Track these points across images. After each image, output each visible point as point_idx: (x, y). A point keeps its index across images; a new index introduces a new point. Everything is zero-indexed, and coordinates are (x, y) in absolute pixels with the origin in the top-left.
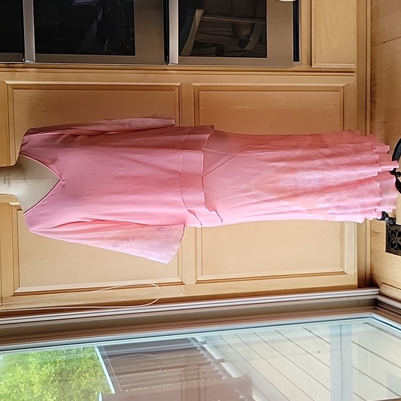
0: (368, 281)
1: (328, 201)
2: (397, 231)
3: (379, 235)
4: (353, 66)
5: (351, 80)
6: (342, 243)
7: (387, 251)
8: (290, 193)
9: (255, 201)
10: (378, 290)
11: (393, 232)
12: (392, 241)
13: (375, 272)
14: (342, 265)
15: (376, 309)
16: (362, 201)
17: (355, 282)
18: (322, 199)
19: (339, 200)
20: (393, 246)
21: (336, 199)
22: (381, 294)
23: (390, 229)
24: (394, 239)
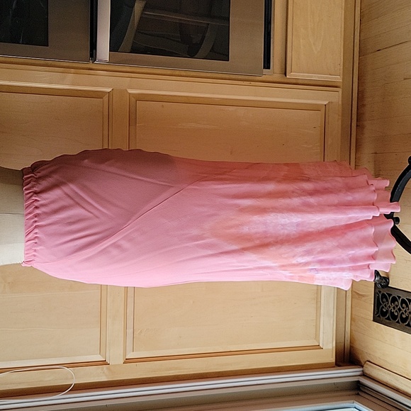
0: (347, 356)
1: (308, 253)
2: (390, 295)
3: (363, 298)
4: (338, 79)
5: (335, 97)
6: (318, 308)
7: (374, 321)
8: (258, 242)
9: (210, 252)
10: (361, 369)
11: (384, 296)
12: (383, 307)
13: (357, 345)
14: (317, 336)
15: (358, 394)
16: (351, 252)
17: (332, 359)
18: (300, 250)
19: (323, 252)
20: (384, 314)
21: (319, 250)
22: (364, 375)
23: (380, 292)
24: (385, 305)
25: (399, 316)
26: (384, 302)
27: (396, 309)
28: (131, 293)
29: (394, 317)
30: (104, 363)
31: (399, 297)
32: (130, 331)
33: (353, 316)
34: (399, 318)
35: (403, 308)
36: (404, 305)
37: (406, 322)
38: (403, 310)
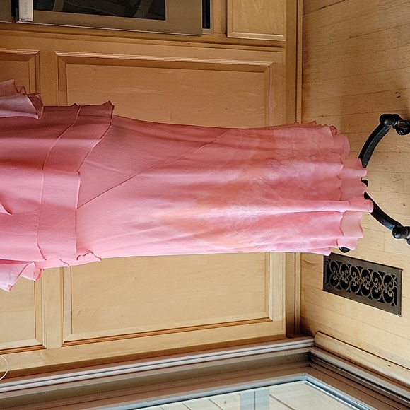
0: (298, 327)
2: (340, 263)
3: (314, 267)
4: (281, 38)
5: (280, 57)
6: (267, 280)
7: (324, 290)
9: (158, 240)
10: (312, 340)
11: (333, 264)
12: (333, 276)
13: (307, 316)
14: (266, 309)
15: (310, 366)
17: (282, 331)
20: (334, 283)
22: (315, 346)
23: (330, 260)
24: (335, 274)
25: (350, 284)
26: (333, 271)
27: (347, 277)
28: (67, 273)
29: (345, 286)
30: (41, 347)
31: (349, 265)
32: (68, 312)
33: (303, 286)
34: (349, 287)
35: (354, 276)
36: (354, 273)
37: (356, 291)
38: (354, 279)
